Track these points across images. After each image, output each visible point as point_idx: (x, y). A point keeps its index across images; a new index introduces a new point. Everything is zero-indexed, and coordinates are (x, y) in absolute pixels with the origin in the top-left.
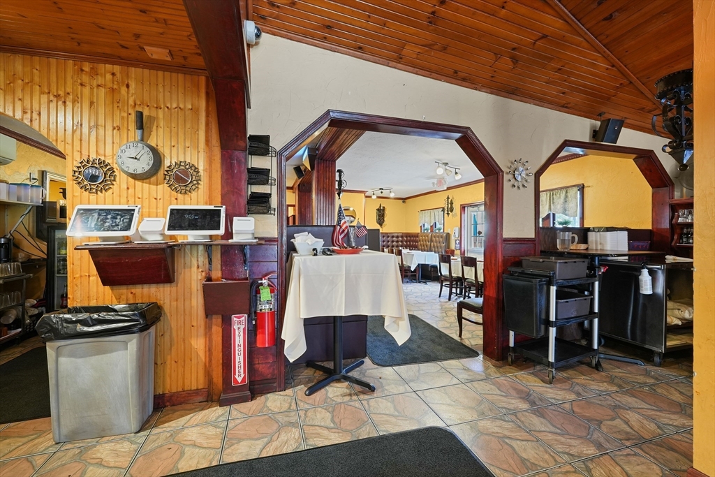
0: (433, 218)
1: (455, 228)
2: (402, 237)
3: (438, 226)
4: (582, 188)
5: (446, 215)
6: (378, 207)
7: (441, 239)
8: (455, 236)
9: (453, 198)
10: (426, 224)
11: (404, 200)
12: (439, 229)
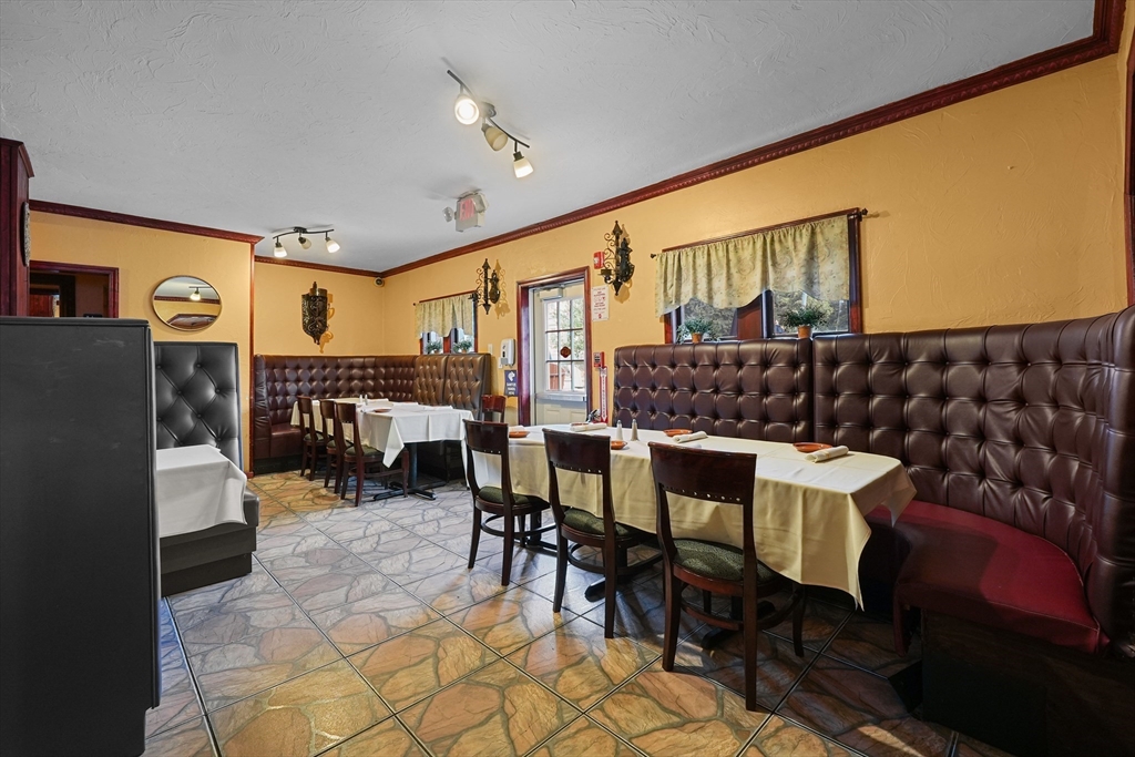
0: (449, 317)
1: (504, 342)
2: (375, 366)
3: (463, 337)
4: (855, 219)
5: (481, 309)
6: (307, 292)
7: (470, 371)
8: (504, 361)
9: (498, 267)
10: (433, 334)
11: (381, 277)
12: (466, 346)
